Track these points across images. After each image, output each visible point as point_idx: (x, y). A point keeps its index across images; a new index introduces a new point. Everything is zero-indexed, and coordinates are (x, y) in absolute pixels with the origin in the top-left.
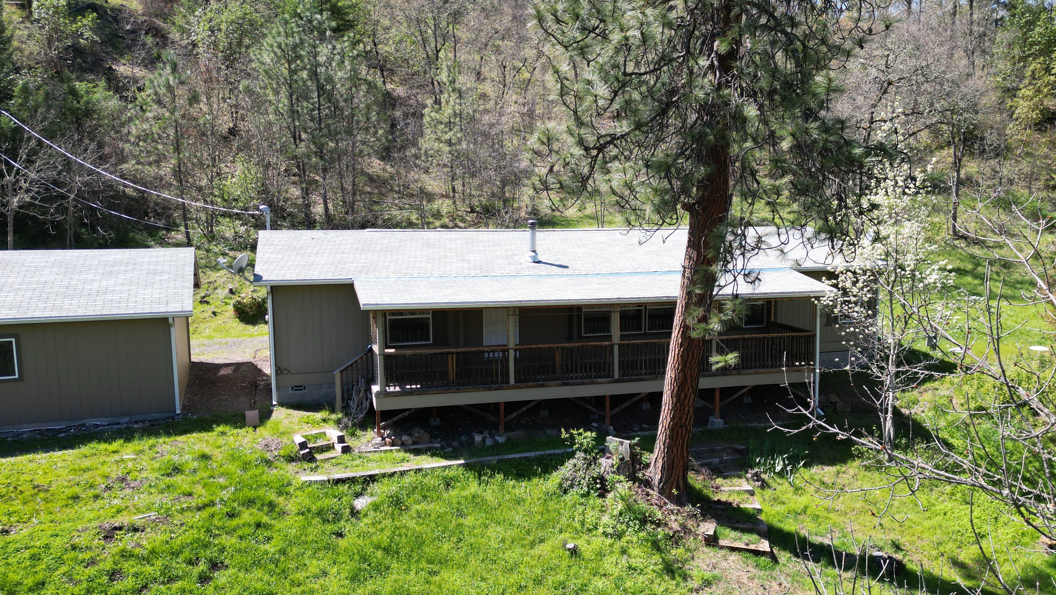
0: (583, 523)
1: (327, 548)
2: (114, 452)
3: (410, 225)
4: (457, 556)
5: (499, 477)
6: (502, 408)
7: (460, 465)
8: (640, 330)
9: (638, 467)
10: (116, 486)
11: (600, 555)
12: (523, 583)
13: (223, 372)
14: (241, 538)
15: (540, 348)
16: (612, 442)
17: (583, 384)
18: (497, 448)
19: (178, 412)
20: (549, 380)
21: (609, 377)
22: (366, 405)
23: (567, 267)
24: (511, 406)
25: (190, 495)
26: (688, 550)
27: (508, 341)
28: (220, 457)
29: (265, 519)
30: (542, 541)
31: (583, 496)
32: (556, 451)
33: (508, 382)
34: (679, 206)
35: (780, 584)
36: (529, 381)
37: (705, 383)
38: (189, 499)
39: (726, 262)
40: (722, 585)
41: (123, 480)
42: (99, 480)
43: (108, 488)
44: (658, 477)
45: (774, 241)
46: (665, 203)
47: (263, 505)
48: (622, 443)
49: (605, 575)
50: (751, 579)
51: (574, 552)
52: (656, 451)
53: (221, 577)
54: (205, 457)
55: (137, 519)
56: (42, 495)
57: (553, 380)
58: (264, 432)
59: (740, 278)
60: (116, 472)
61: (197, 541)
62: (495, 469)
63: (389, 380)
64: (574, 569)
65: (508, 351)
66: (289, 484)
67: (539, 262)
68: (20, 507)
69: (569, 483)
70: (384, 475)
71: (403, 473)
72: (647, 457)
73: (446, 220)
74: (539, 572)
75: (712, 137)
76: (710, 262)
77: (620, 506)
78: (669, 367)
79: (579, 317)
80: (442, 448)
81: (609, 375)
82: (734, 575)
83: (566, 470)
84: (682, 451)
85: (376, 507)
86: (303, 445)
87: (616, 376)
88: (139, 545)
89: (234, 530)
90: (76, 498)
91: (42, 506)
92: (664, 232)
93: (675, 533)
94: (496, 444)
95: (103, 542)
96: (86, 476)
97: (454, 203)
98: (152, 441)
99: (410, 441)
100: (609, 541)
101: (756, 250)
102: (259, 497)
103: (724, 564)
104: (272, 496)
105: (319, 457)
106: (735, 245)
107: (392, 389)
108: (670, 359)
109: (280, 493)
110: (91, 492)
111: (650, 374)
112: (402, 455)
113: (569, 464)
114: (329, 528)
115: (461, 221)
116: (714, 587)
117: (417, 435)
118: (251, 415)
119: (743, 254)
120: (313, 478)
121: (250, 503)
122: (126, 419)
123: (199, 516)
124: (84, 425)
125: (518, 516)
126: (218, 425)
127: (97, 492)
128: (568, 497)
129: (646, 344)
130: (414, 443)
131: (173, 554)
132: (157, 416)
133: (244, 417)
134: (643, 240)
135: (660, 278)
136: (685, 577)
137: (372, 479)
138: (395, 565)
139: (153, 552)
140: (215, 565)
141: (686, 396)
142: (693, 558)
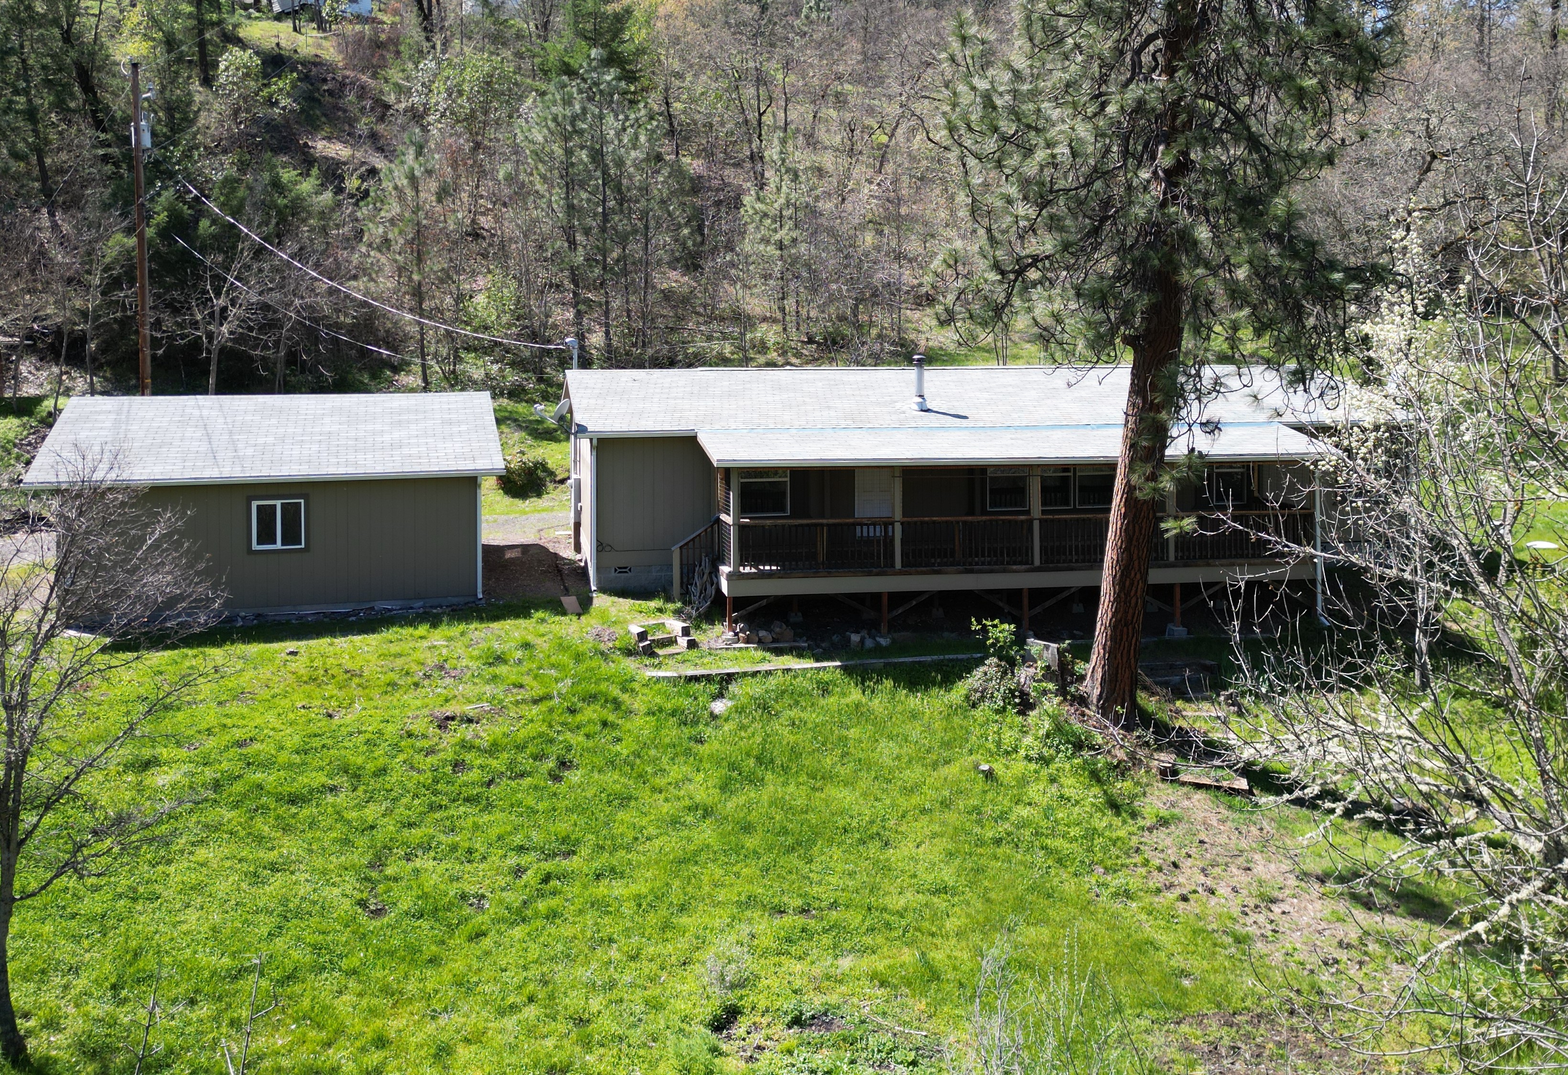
0: (999, 744)
1: (688, 752)
2: (421, 638)
3: (723, 361)
4: (843, 771)
5: (888, 683)
6: (885, 600)
7: (836, 667)
8: (1068, 504)
9: (1069, 679)
10: (436, 674)
11: (1023, 781)
12: (928, 806)
13: (509, 555)
14: (588, 736)
15: (934, 522)
16: (1035, 645)
17: (991, 571)
18: (879, 651)
19: (480, 596)
20: (946, 564)
21: (1026, 563)
22: (711, 591)
23: (966, 417)
24: (897, 598)
25: (521, 686)
26: (1138, 783)
27: (893, 511)
28: (546, 646)
29: (611, 718)
30: (947, 762)
31: (997, 712)
32: (960, 656)
33: (893, 565)
34: (1118, 340)
35: (1261, 829)
36: (920, 566)
37: (1157, 576)
38: (522, 691)
39: (1179, 409)
40: (1183, 827)
41: (441, 668)
42: (414, 667)
43: (427, 676)
44: (1097, 692)
45: (1234, 383)
46: (1099, 336)
47: (606, 701)
48: (1047, 648)
49: (1030, 804)
50: (1223, 822)
51: (989, 775)
52: (1094, 657)
53: (574, 777)
54: (526, 646)
55: (469, 709)
56: (356, 680)
57: (952, 565)
58: (590, 623)
59: (1196, 429)
60: (432, 660)
61: (541, 735)
62: (883, 673)
63: (743, 560)
64: (990, 796)
65: (892, 524)
66: (633, 680)
67: (928, 410)
68: (335, 692)
69: (978, 694)
70: (745, 674)
71: (769, 673)
72: (1080, 667)
73: (773, 355)
74: (947, 793)
75: (1156, 262)
76: (1158, 408)
77: (1047, 725)
78: (1109, 545)
79: (983, 481)
80: (809, 647)
81: (1026, 560)
82: (1200, 815)
83: (975, 679)
84: (1129, 658)
85: (740, 710)
86: (642, 636)
87: (1037, 562)
88: (478, 736)
89: (578, 728)
90: (393, 685)
91: (360, 692)
92: (1100, 371)
93: (1120, 762)
94: (878, 645)
95: (438, 731)
96: (399, 662)
97: (785, 329)
98: (462, 627)
99: (770, 638)
100: (1033, 766)
101: (1214, 394)
102: (600, 692)
103: (1186, 803)
104: (615, 691)
105: (660, 652)
106: (1188, 387)
107: (747, 570)
108: (1110, 535)
109: (624, 690)
110: (410, 680)
111: (1083, 561)
112: (760, 654)
113: (978, 672)
114: (687, 731)
115: (795, 355)
116: (1173, 827)
117: (778, 630)
118: (569, 601)
119: (1199, 398)
120: (661, 674)
121: (591, 698)
122: (421, 603)
123: (535, 710)
124: (372, 608)
125: (915, 731)
126: (537, 610)
127: (416, 679)
128: (977, 713)
129: (1078, 520)
130: (775, 641)
131: (517, 747)
132: (455, 600)
133: (561, 604)
134: (1073, 381)
135: (1095, 433)
136: (1134, 815)
137: (729, 678)
138: (769, 776)
139: (495, 744)
140: (563, 764)
141: (1132, 584)
142: (1144, 794)
